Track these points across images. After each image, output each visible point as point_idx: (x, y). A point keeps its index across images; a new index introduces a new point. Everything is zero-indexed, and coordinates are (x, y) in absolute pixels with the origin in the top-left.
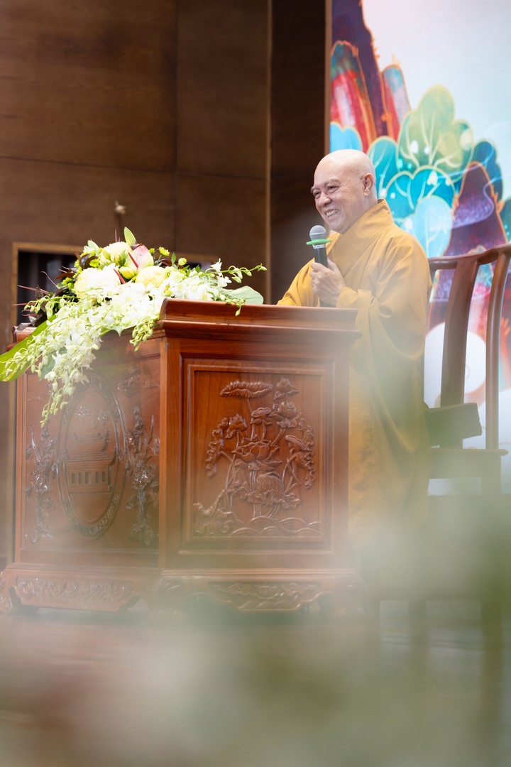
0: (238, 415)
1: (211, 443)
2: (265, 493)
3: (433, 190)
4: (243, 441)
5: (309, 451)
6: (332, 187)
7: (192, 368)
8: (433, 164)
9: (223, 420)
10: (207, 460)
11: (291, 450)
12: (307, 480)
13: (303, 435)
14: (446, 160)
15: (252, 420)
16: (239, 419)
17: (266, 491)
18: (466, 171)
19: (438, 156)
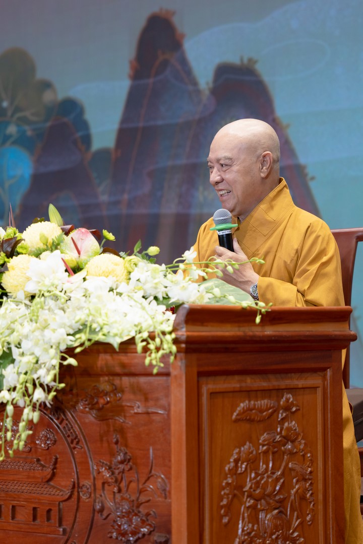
0: (248, 443)
1: (225, 481)
2: (274, 537)
3: (12, 140)
4: (253, 475)
5: (310, 479)
6: (225, 165)
7: (208, 390)
8: (12, 116)
9: (235, 452)
10: (222, 504)
11: (295, 480)
12: (308, 514)
13: (304, 459)
14: (27, 114)
15: (261, 447)
16: (250, 448)
17: (274, 534)
18: (48, 124)
19: (18, 109)
